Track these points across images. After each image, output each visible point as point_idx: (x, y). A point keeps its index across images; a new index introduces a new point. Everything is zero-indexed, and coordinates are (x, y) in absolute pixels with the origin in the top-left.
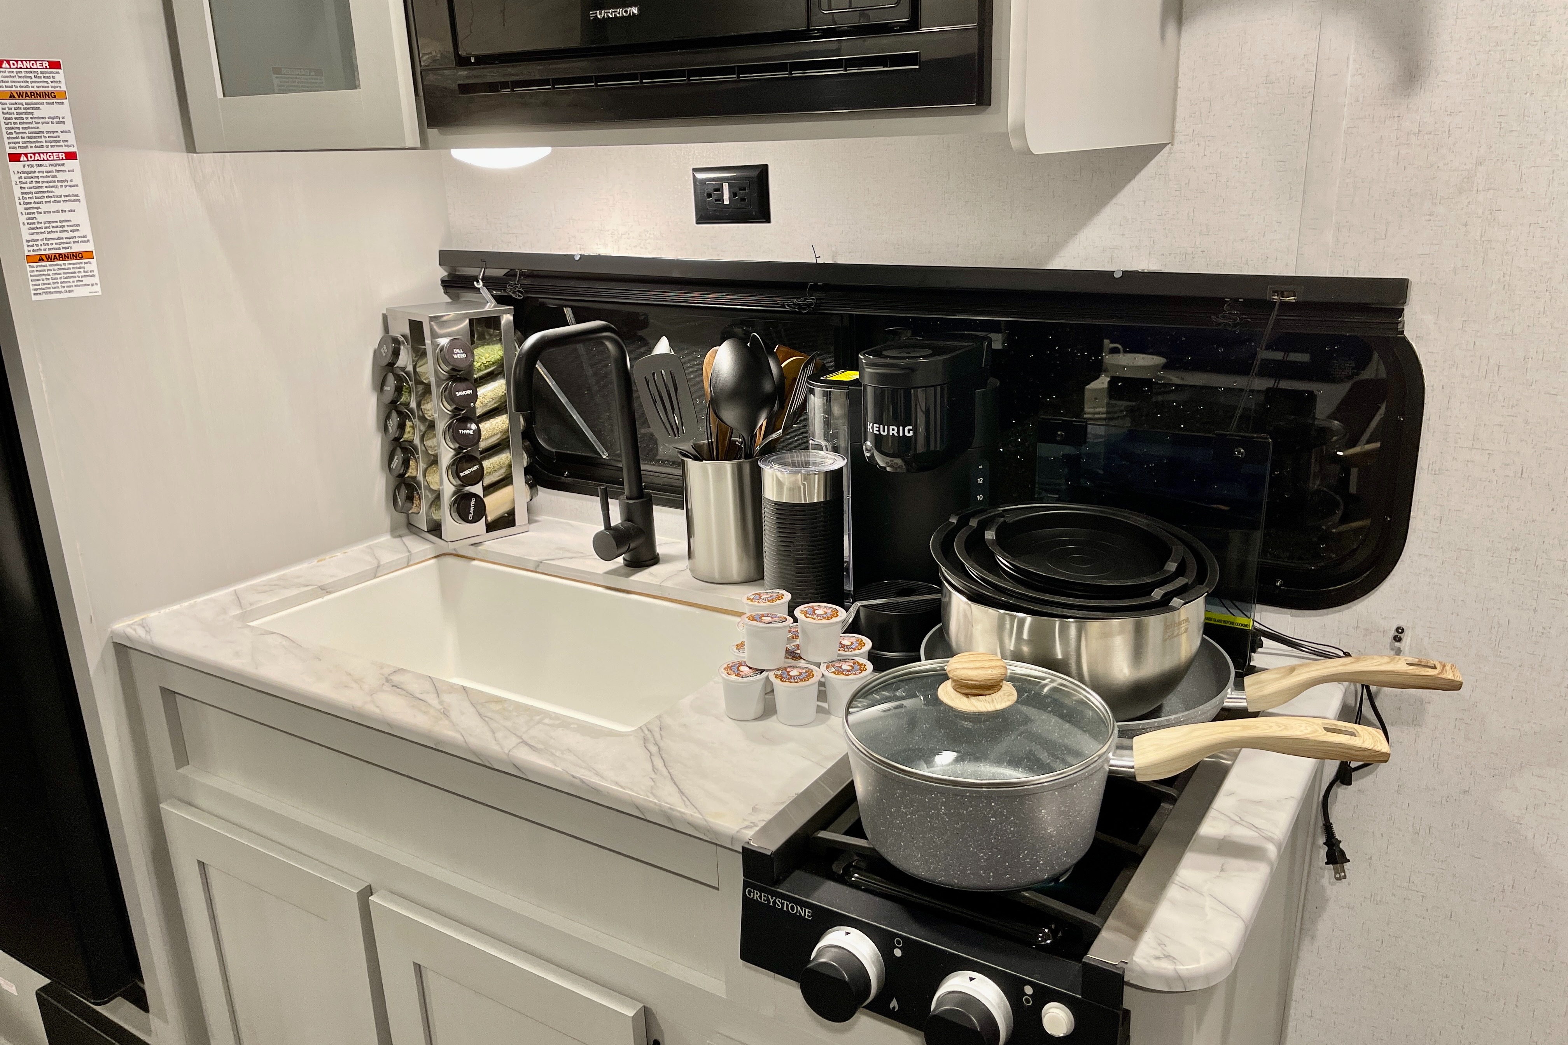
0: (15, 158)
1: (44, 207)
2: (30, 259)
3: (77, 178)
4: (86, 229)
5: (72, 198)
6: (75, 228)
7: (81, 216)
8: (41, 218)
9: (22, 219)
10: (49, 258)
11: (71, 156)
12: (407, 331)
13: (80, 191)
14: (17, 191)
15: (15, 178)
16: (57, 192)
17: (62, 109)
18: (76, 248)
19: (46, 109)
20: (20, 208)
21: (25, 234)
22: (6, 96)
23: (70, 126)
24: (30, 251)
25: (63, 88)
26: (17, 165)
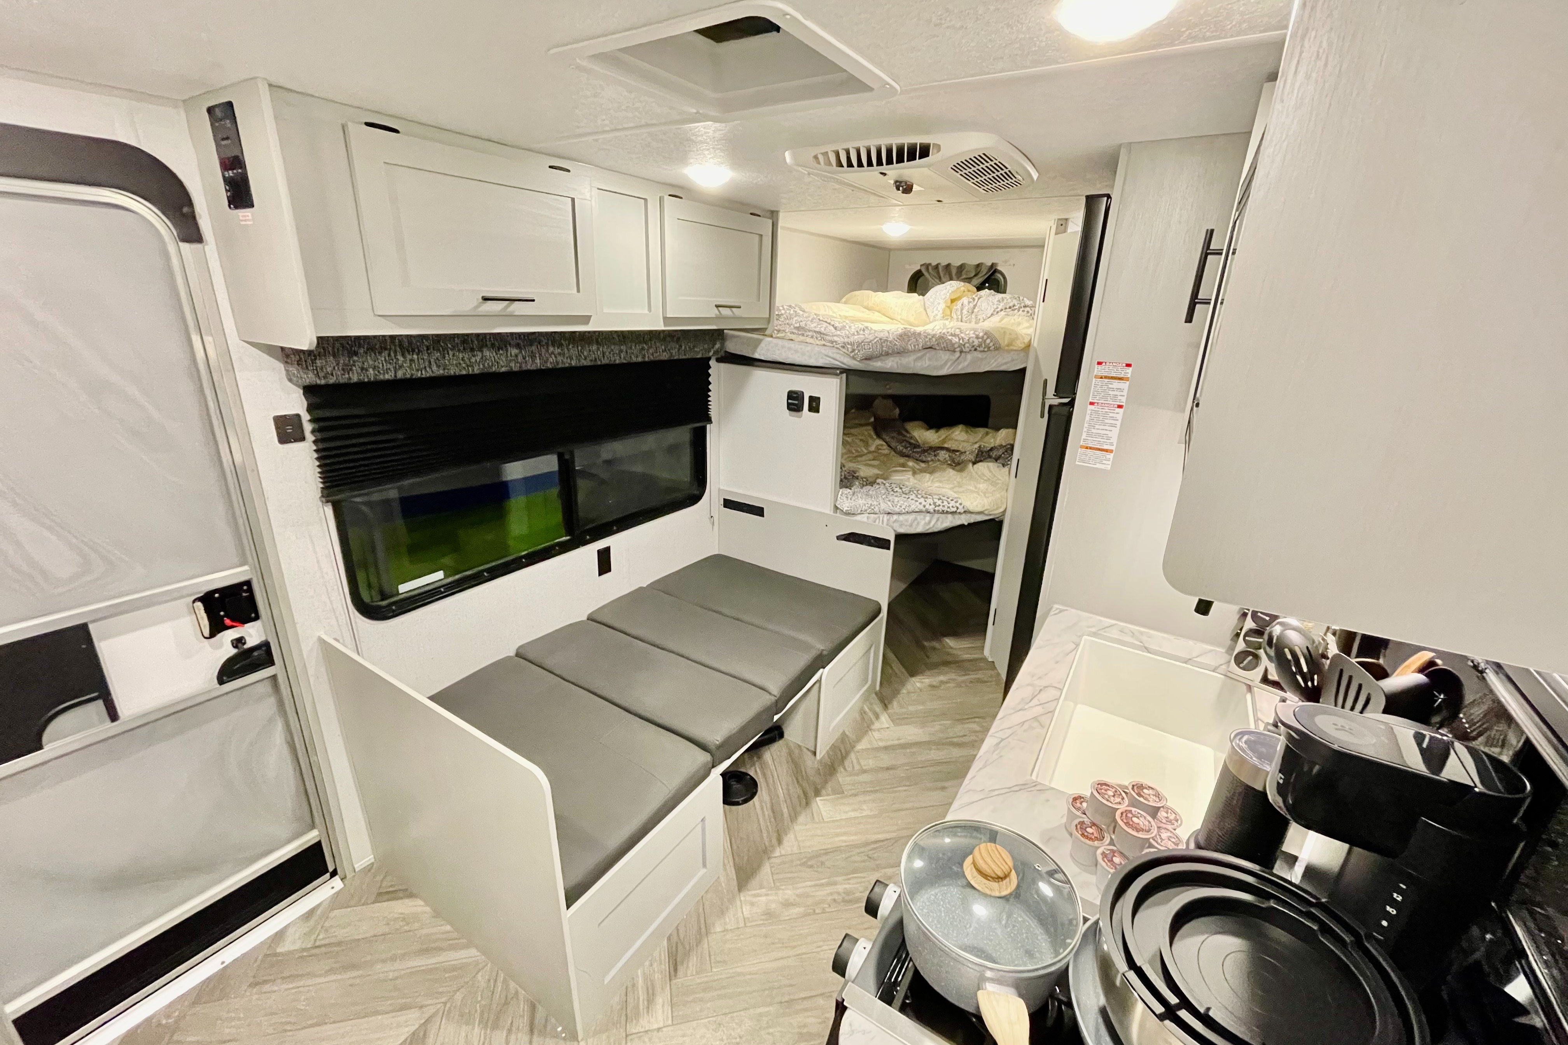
0: (1092, 404)
1: (1097, 427)
2: (1082, 447)
3: (1120, 417)
4: (1114, 440)
5: (1114, 426)
6: (1109, 438)
7: (1114, 434)
8: (1093, 431)
9: (1085, 429)
10: (1091, 448)
11: (1120, 407)
13: (1119, 423)
14: (1088, 418)
15: (1089, 412)
16: (1106, 421)
17: (1125, 385)
18: (1105, 447)
19: (1116, 384)
20: (1086, 425)
21: (1084, 436)
22: (1096, 377)
23: (1125, 393)
24: (1082, 443)
25: (1129, 376)
26: (1092, 407)
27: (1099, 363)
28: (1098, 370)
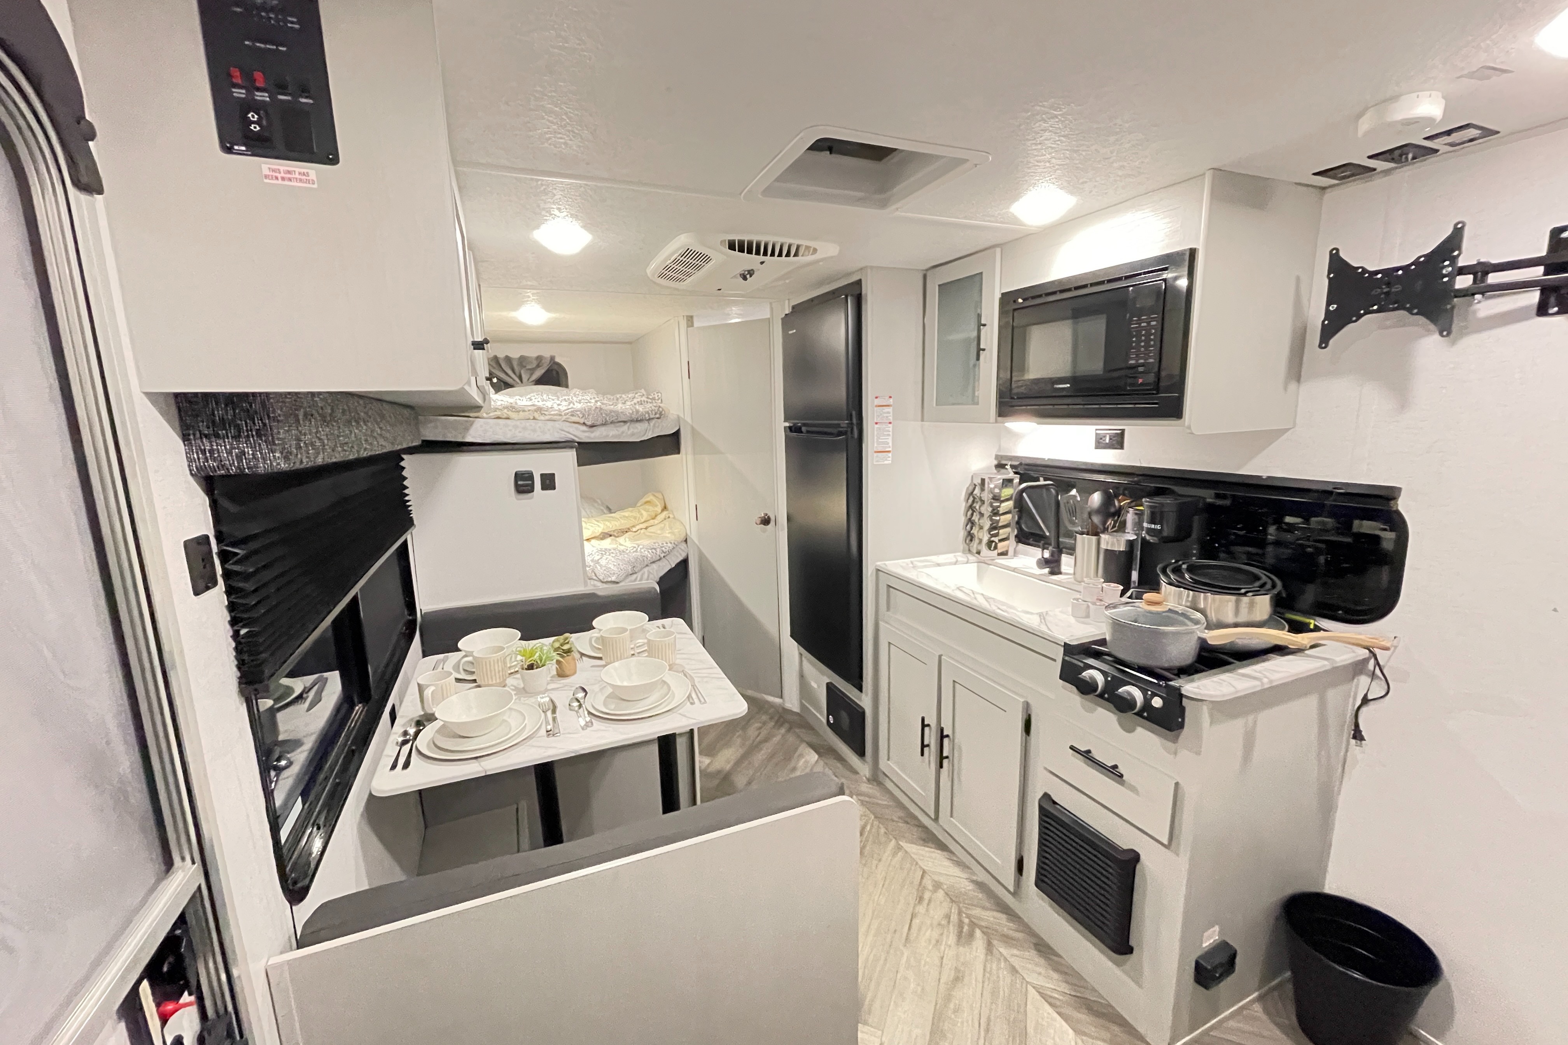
0: (876, 423)
1: (881, 438)
2: (876, 452)
3: (891, 429)
4: (890, 444)
5: (889, 435)
6: (888, 443)
7: (890, 441)
8: (880, 440)
9: (875, 441)
10: (880, 452)
11: (890, 423)
12: (980, 482)
13: (891, 433)
14: (876, 433)
15: (876, 429)
16: (885, 433)
17: (890, 409)
18: (887, 450)
19: (886, 409)
20: (876, 437)
21: (875, 445)
22: (876, 406)
23: (891, 414)
24: (875, 450)
25: (892, 403)
26: (876, 426)
27: (876, 398)
28: (877, 402)
